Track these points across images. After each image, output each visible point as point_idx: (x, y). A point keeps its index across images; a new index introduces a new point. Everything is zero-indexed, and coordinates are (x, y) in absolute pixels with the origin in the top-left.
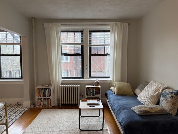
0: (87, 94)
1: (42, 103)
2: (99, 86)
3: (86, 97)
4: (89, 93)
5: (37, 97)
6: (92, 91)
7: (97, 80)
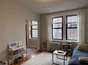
0: (63, 48)
1: (44, 49)
2: (71, 45)
3: (63, 49)
4: (64, 47)
5: (42, 46)
6: (66, 47)
7: (70, 41)
